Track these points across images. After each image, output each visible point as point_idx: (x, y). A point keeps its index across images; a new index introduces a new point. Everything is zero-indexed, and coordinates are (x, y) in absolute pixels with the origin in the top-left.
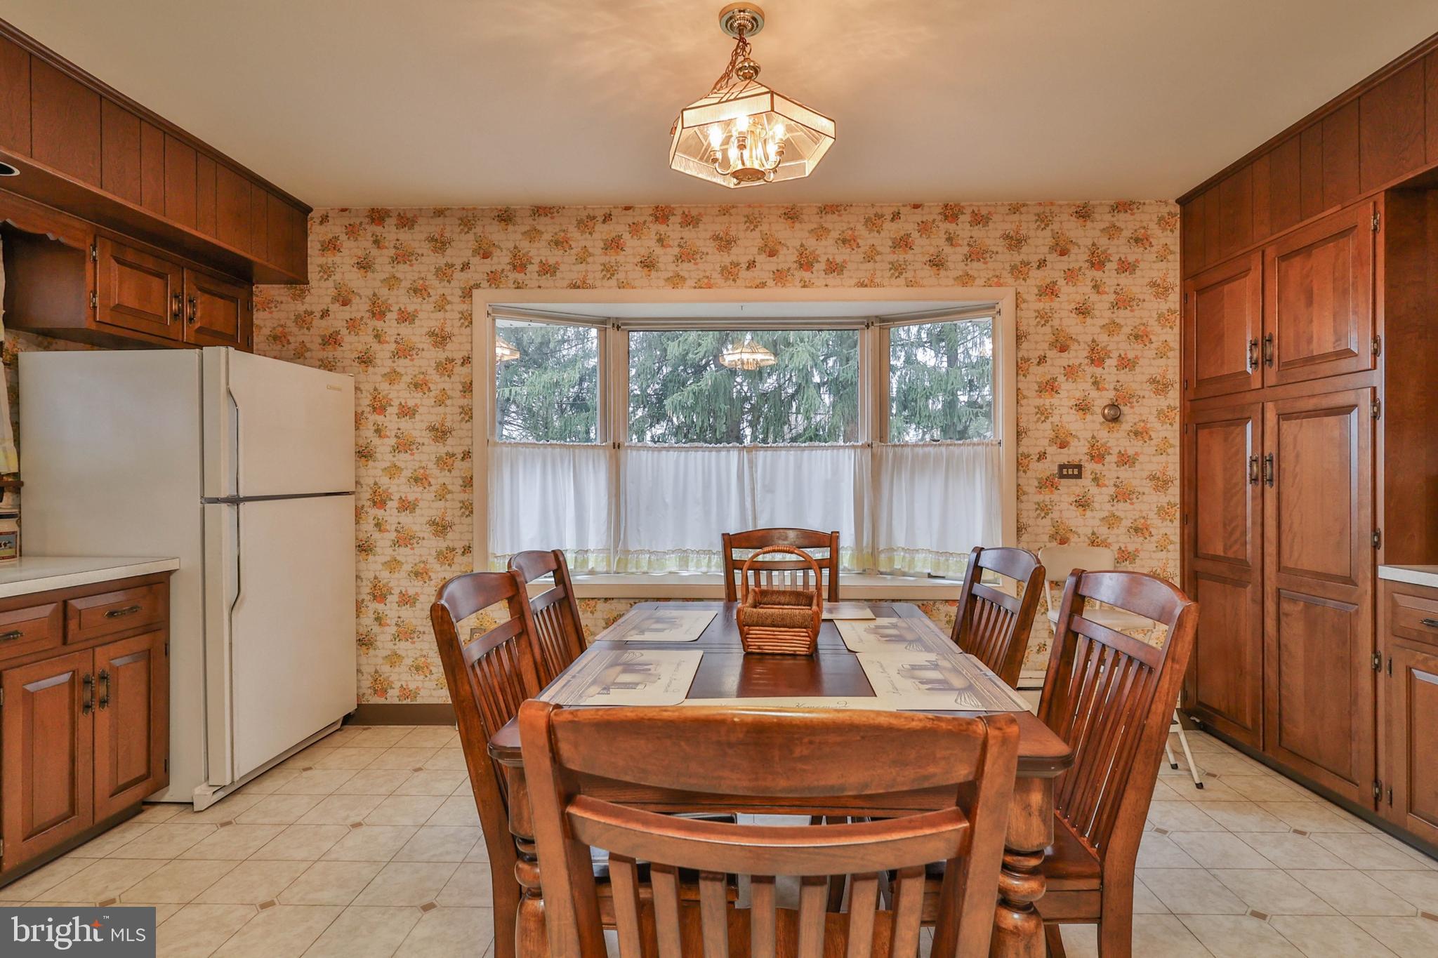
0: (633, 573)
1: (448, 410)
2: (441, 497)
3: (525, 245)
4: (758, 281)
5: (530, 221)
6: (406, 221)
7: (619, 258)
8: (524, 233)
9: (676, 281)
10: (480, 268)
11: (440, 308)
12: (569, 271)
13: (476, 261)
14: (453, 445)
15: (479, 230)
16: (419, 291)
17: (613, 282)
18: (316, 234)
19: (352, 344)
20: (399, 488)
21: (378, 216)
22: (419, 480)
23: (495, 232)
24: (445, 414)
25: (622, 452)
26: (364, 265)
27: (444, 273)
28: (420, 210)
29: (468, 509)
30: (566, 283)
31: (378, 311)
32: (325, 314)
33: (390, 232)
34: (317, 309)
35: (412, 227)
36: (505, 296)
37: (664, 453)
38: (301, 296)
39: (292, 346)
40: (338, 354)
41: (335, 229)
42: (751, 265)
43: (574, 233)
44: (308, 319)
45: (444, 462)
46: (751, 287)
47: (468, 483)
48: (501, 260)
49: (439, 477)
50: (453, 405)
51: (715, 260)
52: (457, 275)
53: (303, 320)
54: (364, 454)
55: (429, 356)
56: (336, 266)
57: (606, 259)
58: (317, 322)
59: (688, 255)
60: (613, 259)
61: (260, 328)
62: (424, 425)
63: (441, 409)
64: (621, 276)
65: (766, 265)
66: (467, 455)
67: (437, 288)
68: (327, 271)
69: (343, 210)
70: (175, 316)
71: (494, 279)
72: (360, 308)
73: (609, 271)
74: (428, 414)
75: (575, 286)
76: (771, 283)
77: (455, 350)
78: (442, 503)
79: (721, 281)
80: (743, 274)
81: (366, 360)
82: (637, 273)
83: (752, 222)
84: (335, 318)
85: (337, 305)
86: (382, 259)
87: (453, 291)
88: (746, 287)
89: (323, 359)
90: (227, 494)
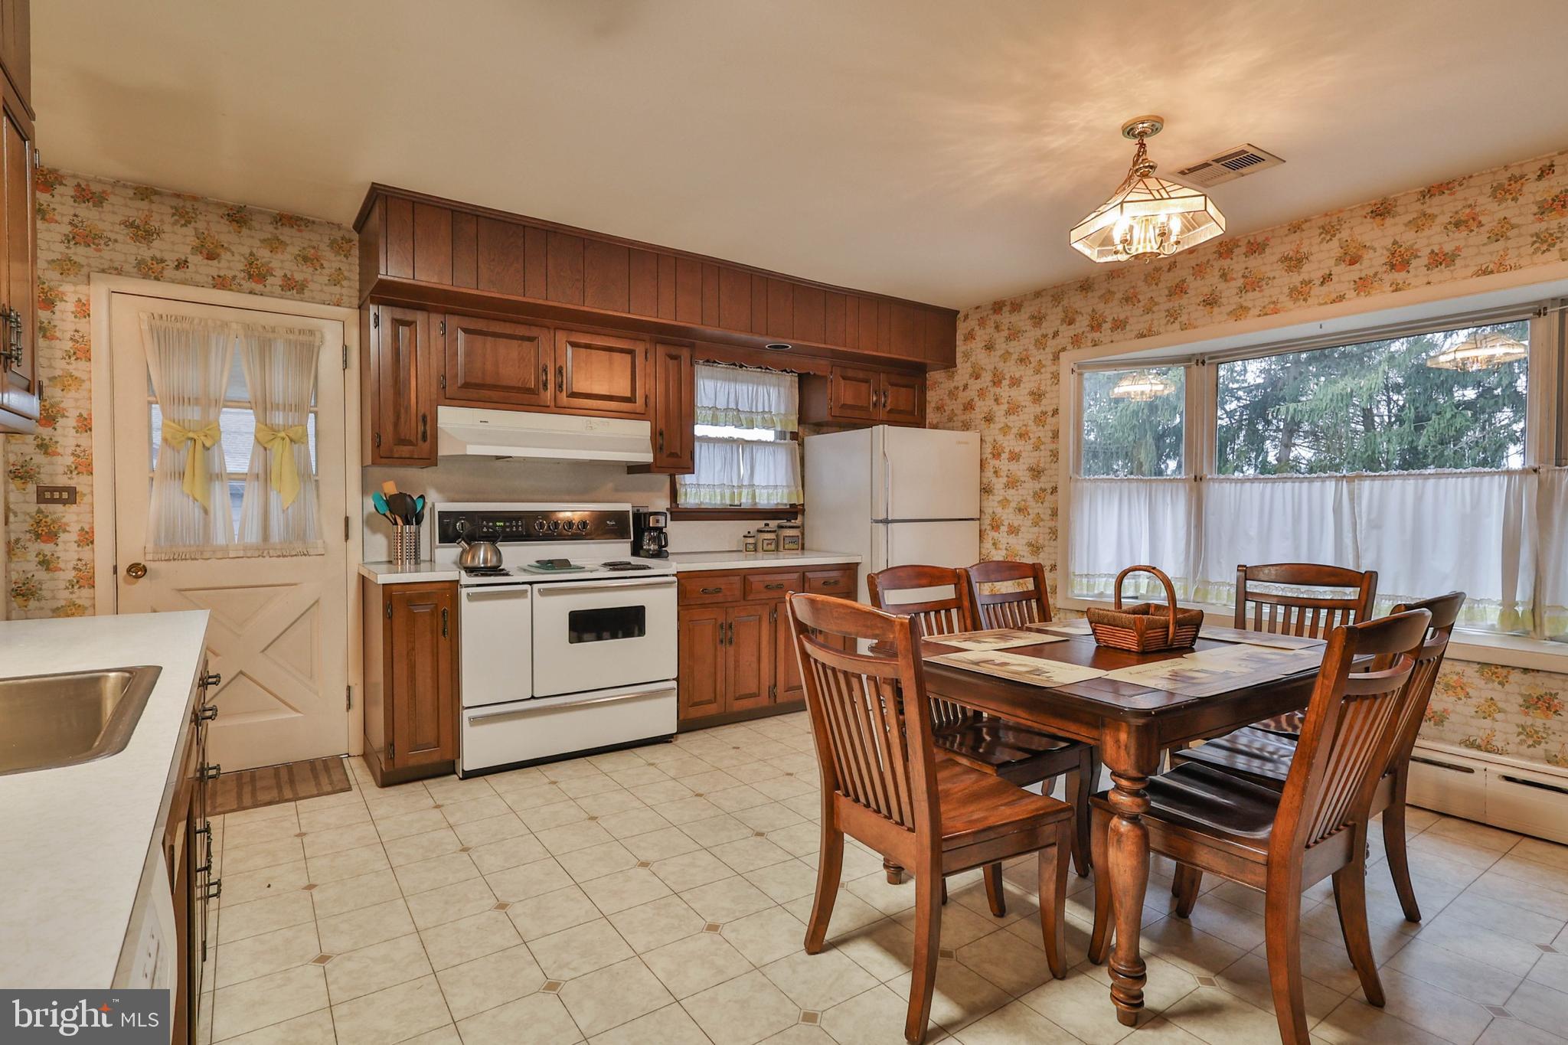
0: (1212, 604)
1: (1042, 453)
2: (1036, 524)
3: (1101, 307)
4: (1334, 296)
5: (1105, 285)
6: (1016, 306)
7: (1182, 302)
8: (1100, 297)
9: (1239, 312)
10: (1067, 332)
11: (1037, 372)
12: (1137, 324)
13: (1063, 328)
14: (1045, 482)
15: (1066, 302)
16: (1023, 360)
17: (1177, 325)
18: (962, 329)
19: (982, 407)
20: (1008, 516)
21: (998, 307)
22: (1021, 510)
23: (1077, 301)
24: (1040, 457)
25: (1204, 485)
26: (989, 347)
27: (1040, 344)
28: (1025, 295)
29: (1054, 532)
30: (1134, 334)
31: (997, 382)
32: (966, 387)
33: (1006, 318)
34: (961, 385)
35: (1019, 311)
36: (1085, 354)
37: (1248, 485)
38: (951, 377)
39: (946, 414)
40: (973, 416)
41: (972, 323)
42: (1327, 279)
43: (1143, 287)
44: (956, 393)
45: (1038, 496)
46: (1326, 303)
47: (1054, 513)
48: (1082, 323)
49: (1035, 508)
50: (1045, 449)
51: (1283, 283)
52: (1050, 342)
53: (952, 394)
54: (986, 490)
55: (1031, 410)
56: (973, 350)
57: (1171, 305)
58: (961, 394)
59: (1252, 284)
60: (1176, 304)
61: (930, 402)
62: (1026, 467)
63: (1036, 454)
64: (1184, 318)
65: (1345, 275)
66: (1054, 490)
67: (1036, 355)
68: (967, 355)
69: (977, 308)
70: (875, 405)
71: (1076, 341)
72: (987, 378)
73: (1172, 316)
74: (1029, 458)
75: (1142, 336)
76: (1351, 294)
77: (1047, 404)
78: (1036, 529)
79: (1290, 304)
80: (1316, 290)
81: (989, 419)
82: (1199, 313)
83: (1328, 231)
84: (971, 390)
85: (973, 379)
86: (1000, 339)
87: (1046, 356)
88: (1320, 304)
89: (963, 422)
90: (882, 516)
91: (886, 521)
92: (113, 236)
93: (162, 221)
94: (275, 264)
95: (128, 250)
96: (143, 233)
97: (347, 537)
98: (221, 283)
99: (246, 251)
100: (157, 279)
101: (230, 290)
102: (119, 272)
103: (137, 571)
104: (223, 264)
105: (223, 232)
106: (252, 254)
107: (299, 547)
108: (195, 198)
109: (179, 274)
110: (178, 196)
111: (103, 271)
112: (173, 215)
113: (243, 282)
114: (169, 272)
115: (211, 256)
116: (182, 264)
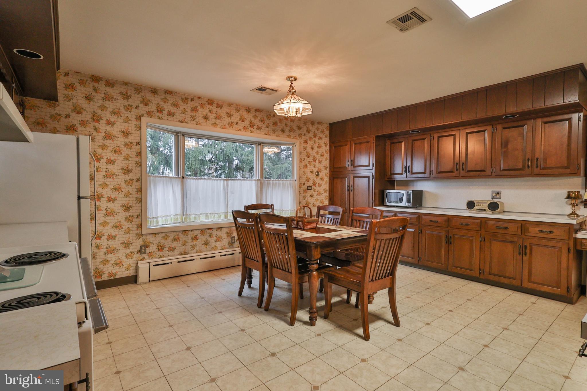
1: (130, 162)
2: (127, 196)
3: (162, 103)
4: (239, 129)
5: (164, 95)
6: (110, 83)
7: (196, 114)
8: (162, 99)
9: (215, 125)
10: (143, 109)
11: (126, 122)
12: (179, 116)
13: (141, 106)
14: (132, 176)
15: (143, 94)
16: (116, 113)
17: (194, 122)
18: (62, 80)
19: (82, 131)
20: (107, 192)
21: (95, 79)
22: (117, 189)
23: (150, 96)
24: (129, 164)
26: (89, 98)
27: (128, 108)
28: (117, 81)
29: (139, 200)
30: (178, 120)
31: (96, 120)
32: (68, 116)
33: (102, 87)
34: (63, 114)
35: (112, 87)
36: (153, 121)
38: (54, 106)
39: (48, 128)
41: (72, 80)
42: (237, 123)
43: (180, 102)
44: (58, 117)
45: (128, 182)
46: (237, 130)
47: (139, 190)
48: (152, 107)
49: (126, 188)
50: (132, 160)
51: (226, 120)
52: (134, 110)
53: (55, 117)
55: (121, 141)
56: (73, 96)
57: (192, 114)
58: (63, 119)
59: (218, 117)
60: (194, 114)
62: (119, 168)
63: (127, 162)
64: (197, 120)
65: (241, 124)
66: (139, 180)
67: (125, 114)
68: (68, 98)
69: (77, 73)
71: (150, 114)
72: (86, 116)
73: (193, 118)
74: (121, 164)
75: (181, 122)
76: (242, 130)
77: (133, 139)
78: (127, 199)
79: (228, 127)
80: (235, 126)
82: (202, 120)
83: (238, 110)
84: (73, 119)
85: (74, 113)
86: (99, 97)
87: (132, 115)
88: (236, 130)
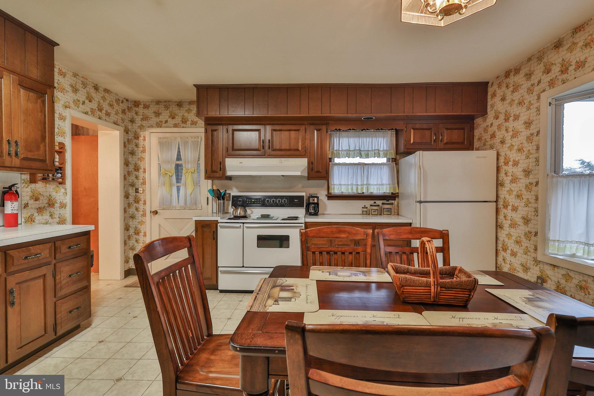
1: (531, 160)
2: (527, 205)
3: (568, 56)
5: (571, 39)
6: (517, 71)
8: (567, 49)
10: (546, 79)
11: (528, 109)
13: (544, 77)
14: (532, 178)
15: (546, 59)
16: (521, 103)
18: (490, 91)
19: (499, 135)
20: (512, 200)
21: (507, 74)
22: (519, 196)
23: (553, 56)
24: (529, 163)
26: (503, 99)
27: (530, 91)
28: (523, 62)
29: (536, 210)
30: (591, 69)
31: (507, 120)
32: (492, 124)
33: (513, 79)
34: (489, 124)
35: (519, 73)
36: (558, 90)
38: (485, 121)
39: (483, 141)
40: (495, 141)
41: (495, 87)
45: (528, 187)
47: (537, 198)
48: (556, 71)
49: (526, 195)
50: (532, 158)
52: (536, 88)
53: (486, 130)
54: (499, 184)
55: (525, 134)
56: (495, 103)
58: (489, 129)
61: (476, 136)
62: (521, 169)
63: (527, 161)
66: (537, 183)
67: (528, 98)
68: (492, 106)
69: (497, 77)
70: (435, 141)
71: (552, 83)
72: (502, 117)
74: (523, 165)
77: (533, 129)
78: (527, 209)
81: (503, 142)
84: (494, 126)
85: (495, 120)
86: (508, 92)
87: (532, 97)
89: (490, 145)
90: (418, 200)
91: (420, 202)
92: (151, 117)
93: (162, 110)
94: (189, 117)
95: (154, 120)
96: (157, 114)
97: (208, 204)
98: (176, 126)
99: (181, 115)
100: (161, 127)
101: (178, 127)
102: (152, 126)
103: (156, 213)
104: (176, 120)
105: (175, 109)
106: (183, 115)
107: (194, 207)
108: (169, 101)
109: (166, 125)
110: (165, 102)
111: (149, 127)
112: (164, 107)
113: (181, 124)
114: (164, 125)
115: (173, 118)
116: (166, 122)
